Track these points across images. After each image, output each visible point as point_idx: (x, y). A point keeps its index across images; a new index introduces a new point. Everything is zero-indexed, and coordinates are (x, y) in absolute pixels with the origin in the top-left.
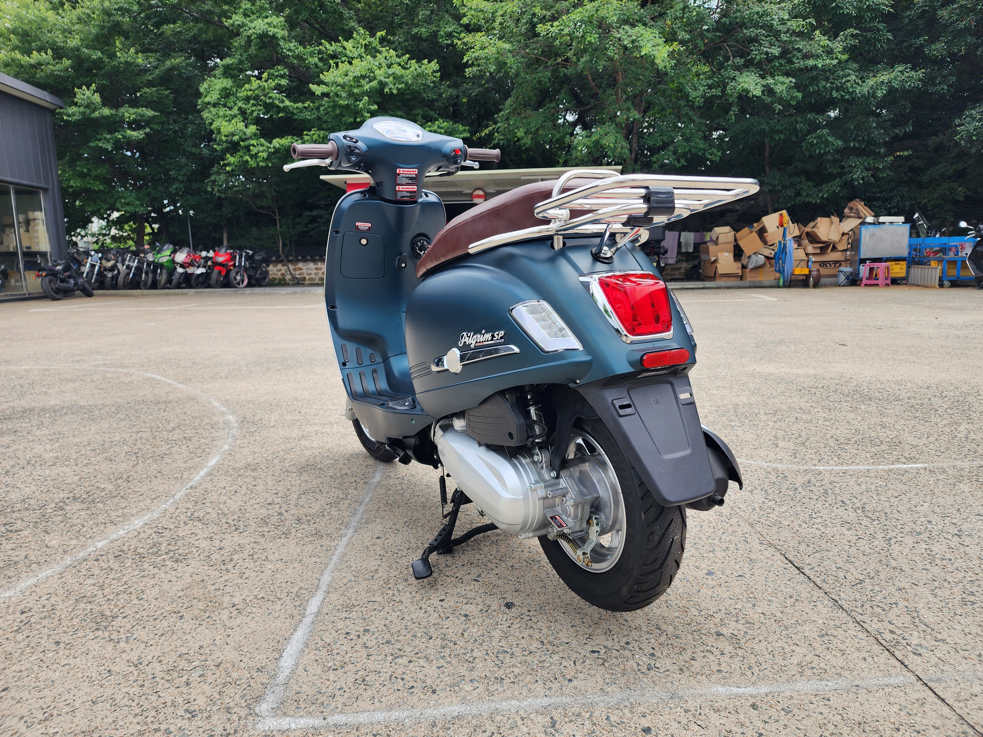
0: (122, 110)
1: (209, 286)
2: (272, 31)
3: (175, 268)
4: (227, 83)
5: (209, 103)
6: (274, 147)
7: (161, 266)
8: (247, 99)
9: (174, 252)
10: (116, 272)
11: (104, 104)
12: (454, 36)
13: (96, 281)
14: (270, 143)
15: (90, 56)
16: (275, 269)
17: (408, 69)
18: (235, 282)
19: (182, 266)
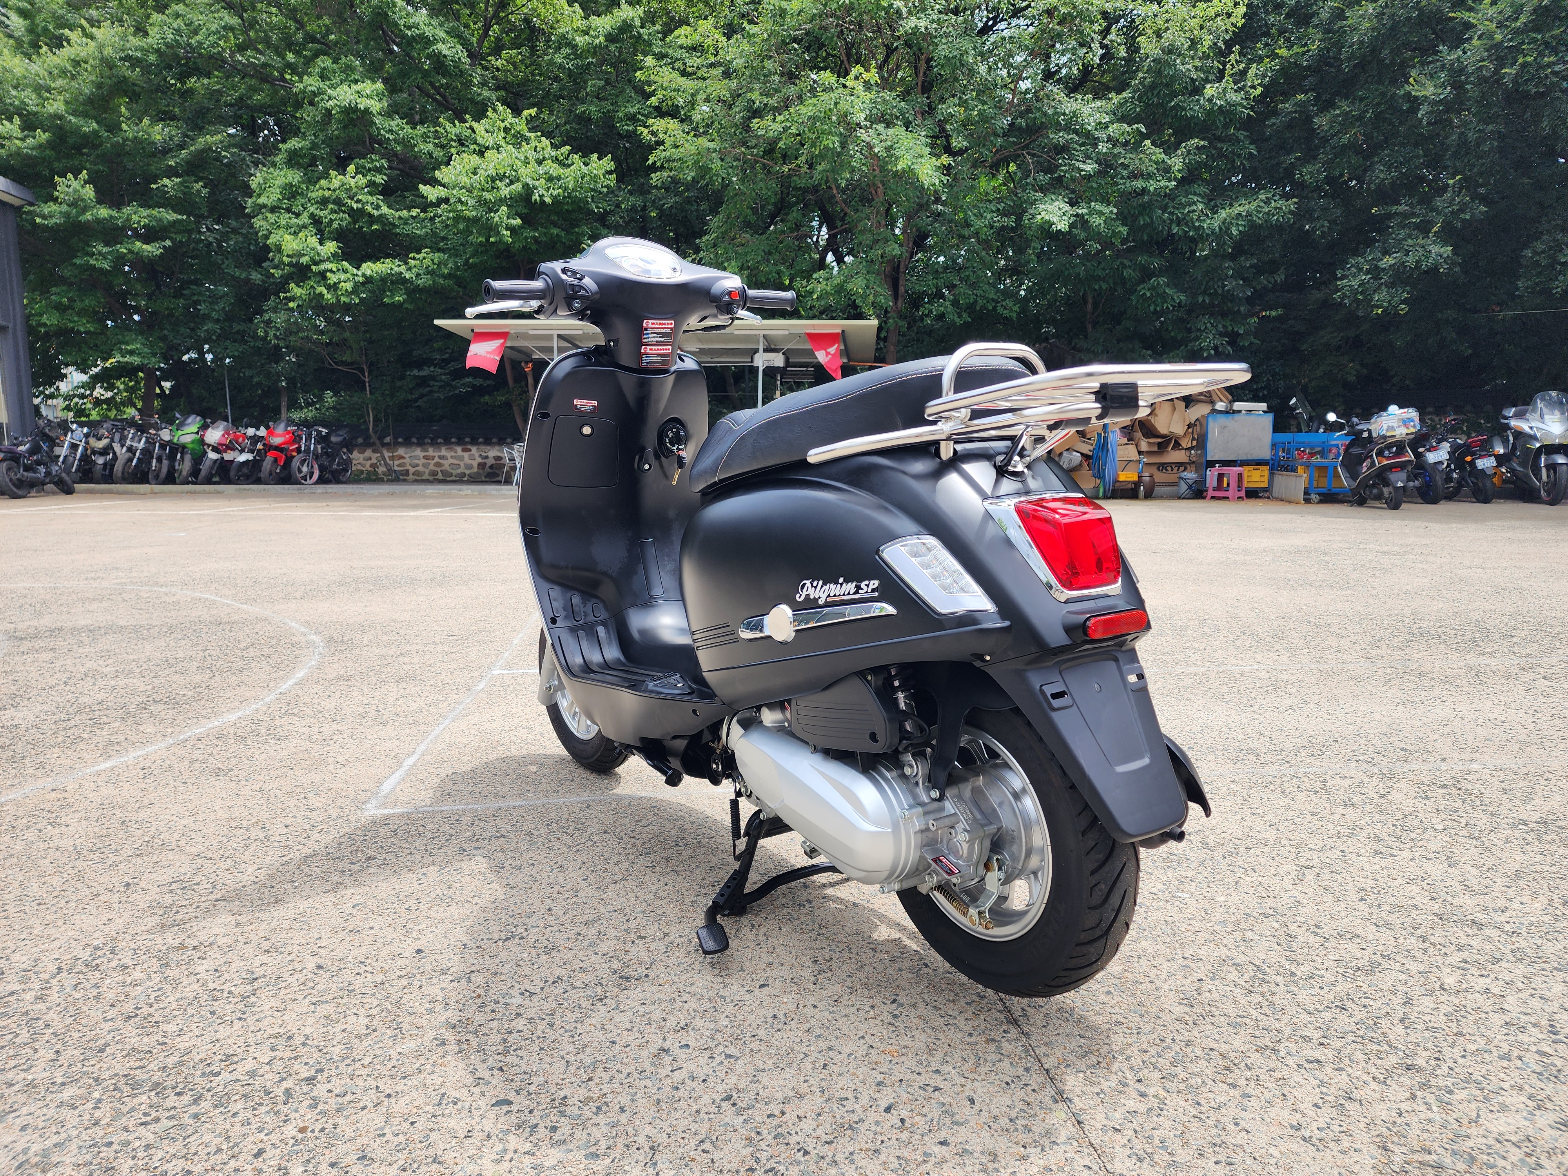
0: (127, 210)
1: (258, 481)
2: (364, 103)
3: (206, 453)
4: (294, 176)
5: (264, 206)
6: (364, 275)
7: (183, 448)
8: (323, 202)
9: (204, 427)
10: (111, 456)
11: (100, 201)
12: (639, 120)
13: (77, 470)
14: (358, 268)
15: (79, 128)
16: (362, 456)
17: (569, 166)
18: (299, 476)
19: (215, 449)
